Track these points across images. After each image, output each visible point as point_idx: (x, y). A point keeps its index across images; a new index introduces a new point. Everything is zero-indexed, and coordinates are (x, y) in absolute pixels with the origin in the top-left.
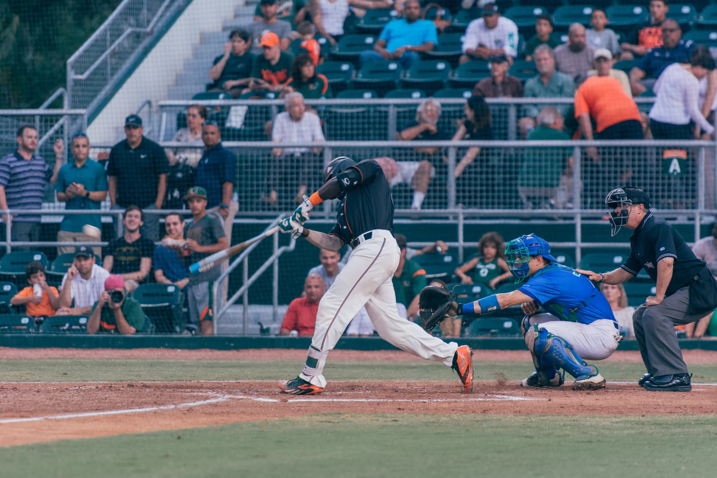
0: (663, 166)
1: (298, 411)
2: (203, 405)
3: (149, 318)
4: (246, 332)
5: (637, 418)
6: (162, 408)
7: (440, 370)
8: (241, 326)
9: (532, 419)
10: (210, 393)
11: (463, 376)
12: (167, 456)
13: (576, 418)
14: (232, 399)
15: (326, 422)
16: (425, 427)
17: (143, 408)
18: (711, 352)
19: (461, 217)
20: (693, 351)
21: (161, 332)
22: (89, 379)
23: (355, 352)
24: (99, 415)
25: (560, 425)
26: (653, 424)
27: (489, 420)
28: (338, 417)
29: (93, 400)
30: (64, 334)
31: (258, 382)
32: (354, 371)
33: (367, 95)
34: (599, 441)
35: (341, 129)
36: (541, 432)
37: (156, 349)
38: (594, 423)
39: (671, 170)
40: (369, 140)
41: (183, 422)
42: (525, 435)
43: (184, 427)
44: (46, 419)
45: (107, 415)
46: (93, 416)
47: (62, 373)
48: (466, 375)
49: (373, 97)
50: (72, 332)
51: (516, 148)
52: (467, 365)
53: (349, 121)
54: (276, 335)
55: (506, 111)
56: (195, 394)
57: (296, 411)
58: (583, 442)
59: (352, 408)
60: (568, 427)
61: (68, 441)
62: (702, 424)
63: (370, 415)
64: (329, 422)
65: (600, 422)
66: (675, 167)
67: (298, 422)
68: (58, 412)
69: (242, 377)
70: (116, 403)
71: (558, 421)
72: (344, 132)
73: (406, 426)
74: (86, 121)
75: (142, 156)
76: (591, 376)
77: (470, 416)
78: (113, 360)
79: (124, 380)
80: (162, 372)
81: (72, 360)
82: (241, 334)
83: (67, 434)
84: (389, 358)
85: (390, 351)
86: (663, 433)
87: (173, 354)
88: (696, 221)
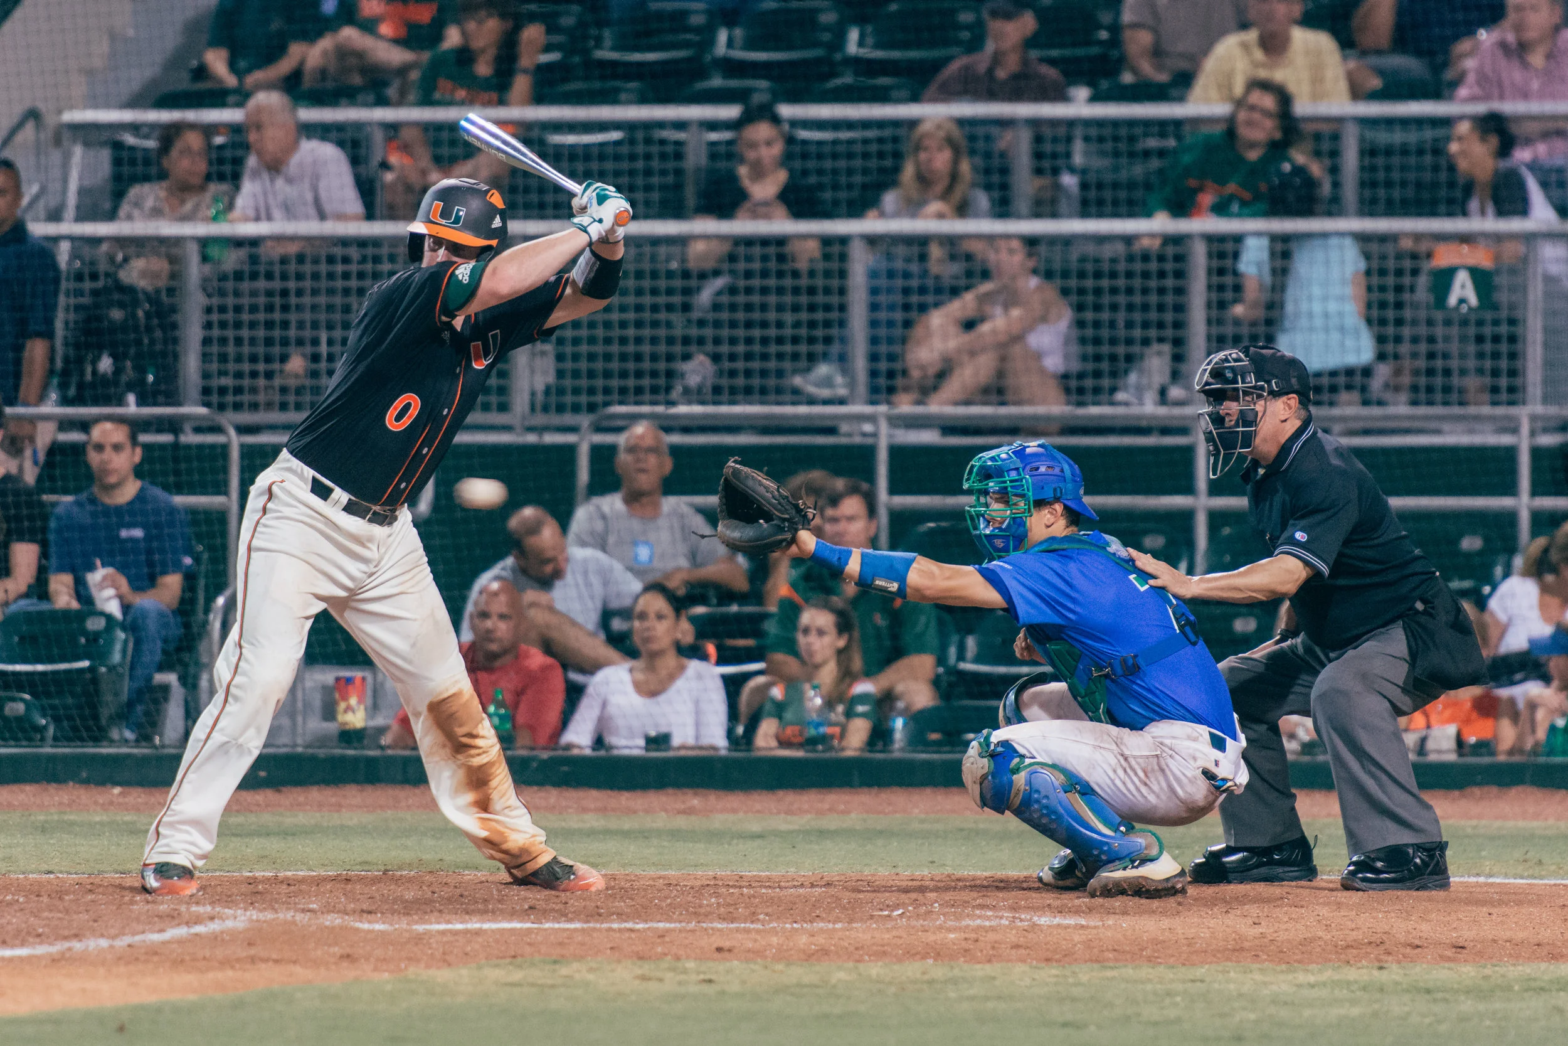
2: (187, 939)
3: (35, 702)
4: (299, 741)
5: (1367, 973)
6: (73, 945)
7: (829, 844)
9: (1080, 976)
10: (205, 906)
13: (1199, 973)
14: (266, 921)
15: (521, 985)
16: (788, 997)
19: (883, 427)
20: (1514, 791)
21: (69, 739)
23: (594, 793)
25: (1155, 993)
26: (1408, 991)
27: (964, 980)
28: (554, 971)
34: (1262, 1036)
36: (1106, 1013)
37: (54, 785)
38: (1247, 988)
41: (132, 984)
42: (1060, 1019)
43: (135, 1001)
56: (164, 907)
58: (1218, 1039)
60: (1178, 999)
62: (1542, 989)
64: (530, 985)
65: (1265, 985)
67: (443, 986)
71: (1150, 981)
73: (735, 995)
76: (1145, 861)
77: (912, 970)
80: (72, 850)
82: (285, 746)
84: (689, 812)
85: (690, 792)
86: (1435, 1015)
87: (101, 801)
88: (1519, 439)
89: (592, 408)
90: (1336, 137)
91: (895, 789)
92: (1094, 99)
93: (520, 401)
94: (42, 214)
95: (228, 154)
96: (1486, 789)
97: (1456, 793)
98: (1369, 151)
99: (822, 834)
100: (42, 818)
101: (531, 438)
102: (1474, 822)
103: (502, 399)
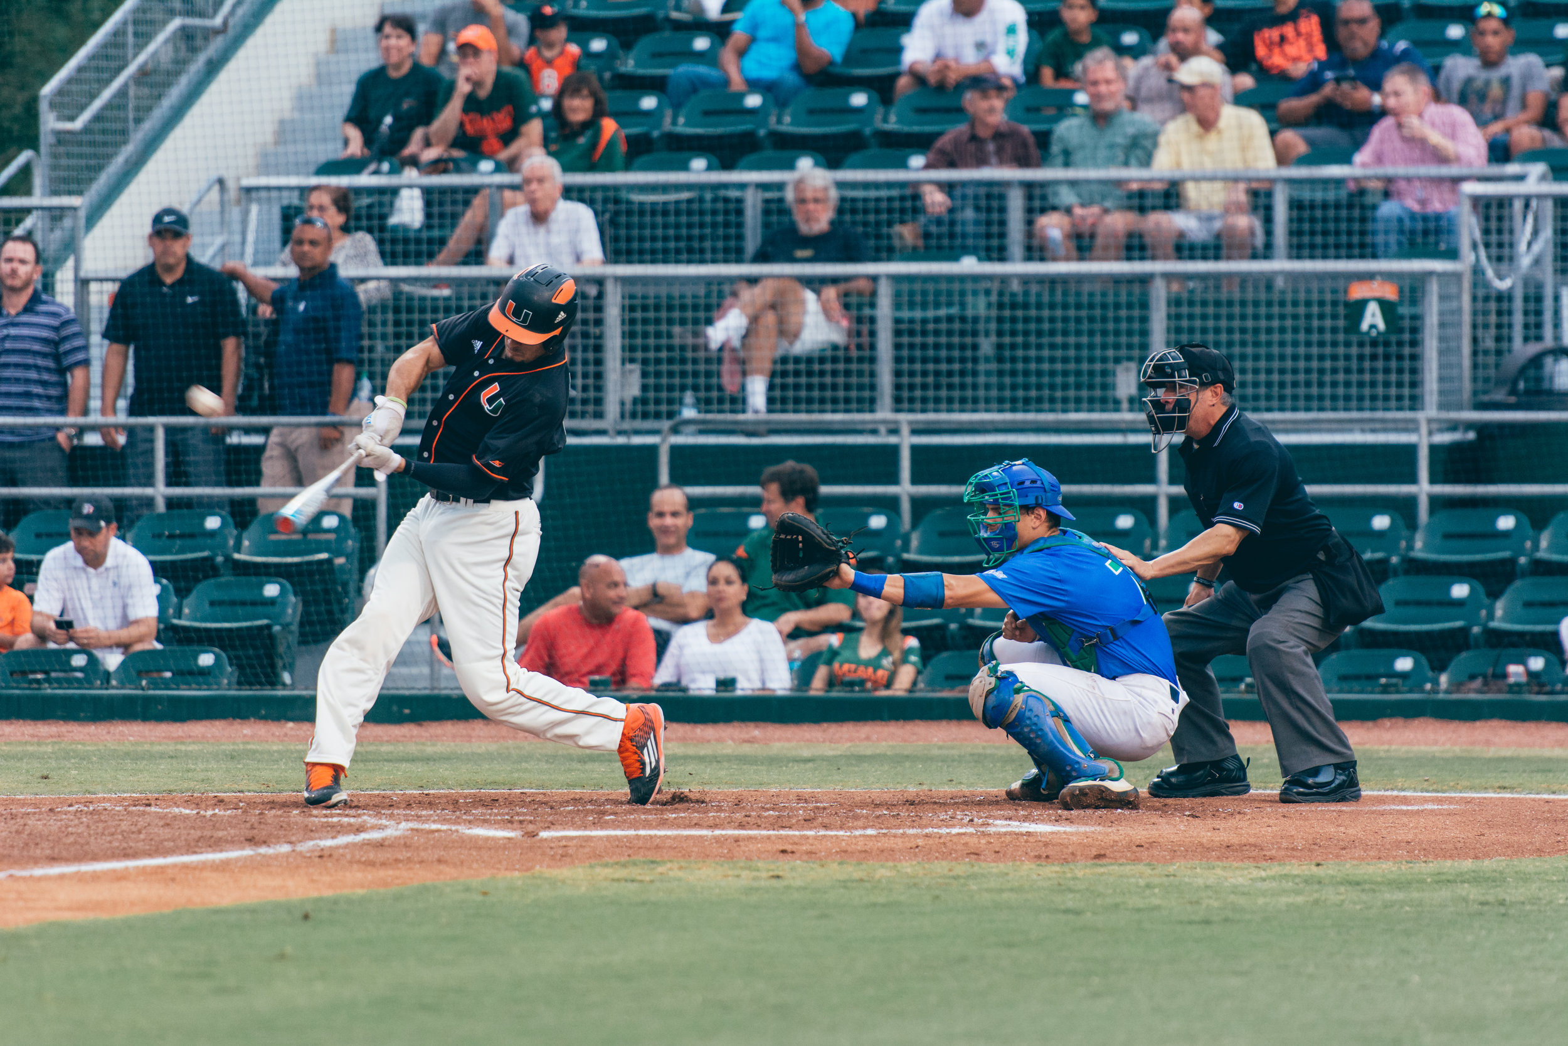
0: (1346, 317)
1: (562, 856)
2: (354, 845)
3: (224, 655)
4: (435, 685)
5: (1307, 869)
6: (263, 850)
7: (867, 767)
8: (426, 670)
9: (1076, 871)
10: (368, 819)
12: (282, 957)
13: (1172, 869)
14: (417, 830)
15: (626, 881)
16: (842, 890)
17: (221, 851)
18: (1454, 725)
19: (905, 430)
20: (1416, 722)
21: (250, 684)
22: (99, 787)
24: (127, 868)
25: (1138, 886)
26: (1341, 883)
27: (983, 875)
28: (652, 869)
29: (112, 834)
30: (39, 689)
31: (470, 794)
33: (699, 164)
34: (1226, 920)
36: (1099, 901)
37: (239, 721)
38: (1211, 881)
39: (1365, 326)
40: (702, 261)
41: (313, 881)
42: (1063, 907)
43: (314, 894)
44: (11, 876)
45: (144, 868)
46: (114, 871)
47: (39, 774)
49: (710, 168)
50: (56, 685)
51: (1026, 280)
53: (659, 219)
55: (1002, 197)
56: (335, 820)
57: (558, 857)
58: (1190, 923)
59: (681, 851)
60: (1157, 891)
61: (64, 926)
62: (1448, 881)
63: (722, 865)
64: (633, 881)
65: (1226, 879)
66: (1373, 318)
67: (563, 882)
68: (36, 861)
69: (434, 784)
70: (162, 841)
71: (1133, 876)
72: (647, 245)
73: (799, 889)
74: (82, 222)
75: (190, 300)
76: (1109, 778)
77: (941, 867)
78: (147, 747)
79: (175, 791)
80: (258, 773)
81: (57, 747)
82: (425, 688)
83: (58, 909)
84: (752, 741)
85: (752, 725)
86: (1365, 903)
87: (277, 734)
88: (1420, 436)
89: (670, 415)
90: (1269, 194)
91: (917, 722)
93: (612, 408)
95: (376, 211)
96: (1394, 720)
97: (1370, 724)
98: (1296, 205)
99: (861, 759)
100: (231, 747)
101: (621, 440)
102: (1386, 747)
103: (598, 408)
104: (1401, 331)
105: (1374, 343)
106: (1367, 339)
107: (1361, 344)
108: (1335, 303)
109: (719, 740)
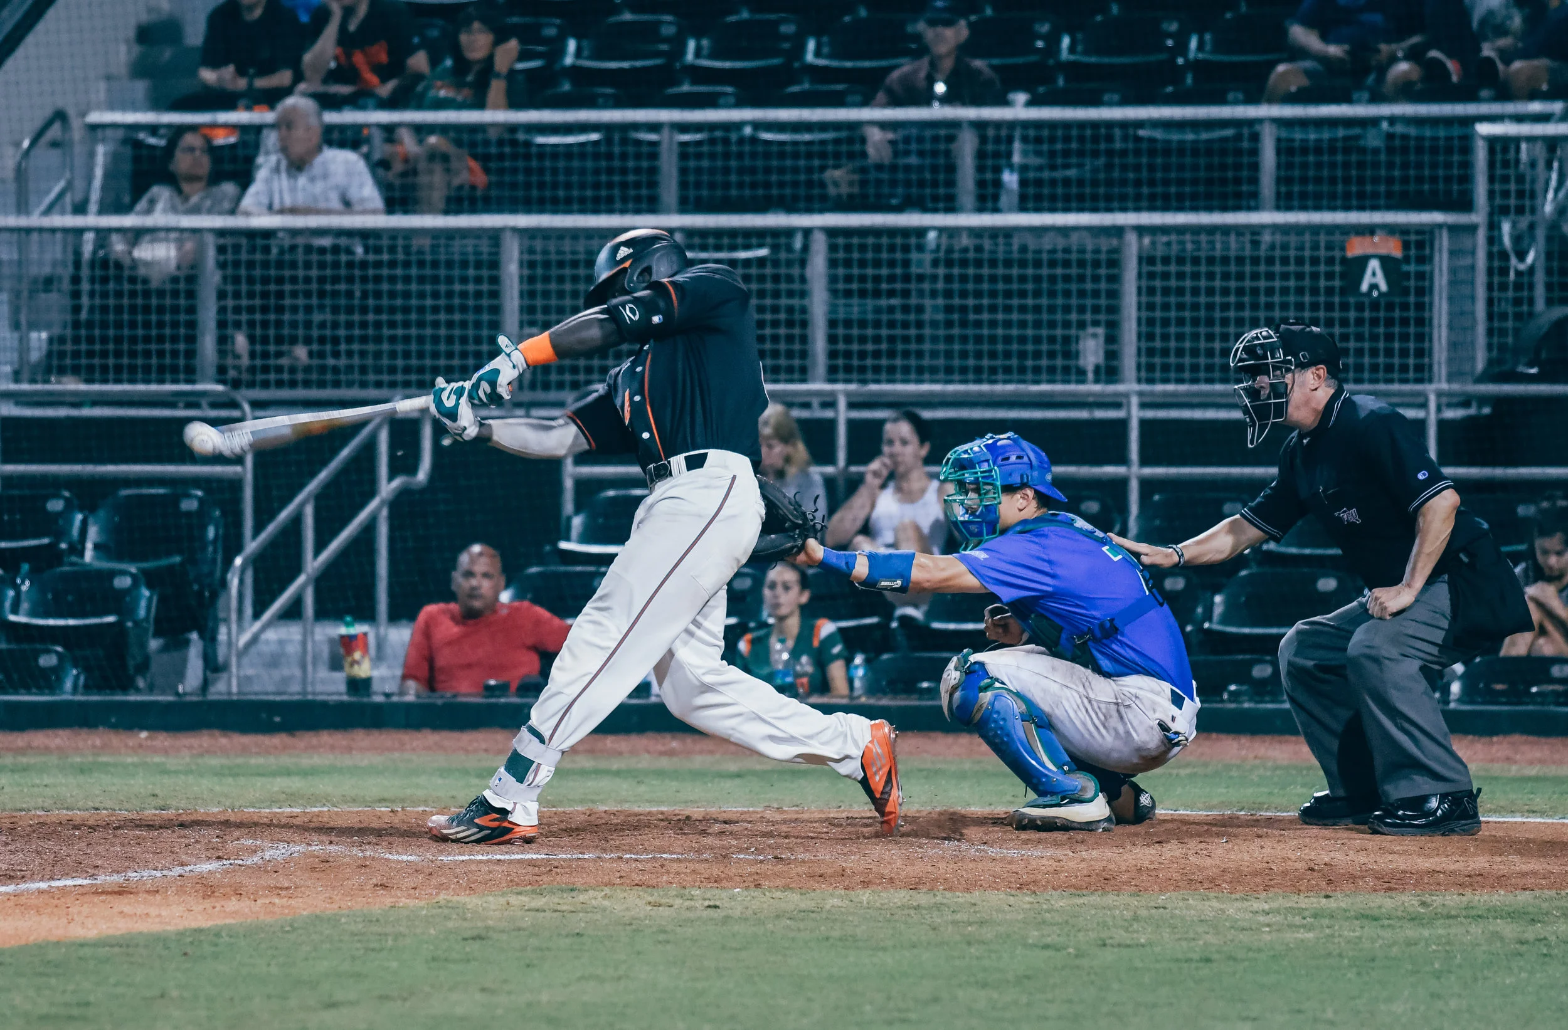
0: (1343, 276)
3: (68, 654)
4: (309, 689)
5: (1315, 901)
7: (803, 783)
8: (297, 672)
11: (878, 796)
13: (1161, 900)
15: (544, 910)
16: (787, 921)
19: (842, 403)
21: (99, 688)
25: (1123, 918)
26: (1356, 917)
28: (572, 898)
32: (589, 784)
34: (1229, 958)
35: (541, 185)
37: (86, 730)
38: (1207, 914)
39: (1364, 287)
41: (189, 910)
42: (1040, 942)
43: (193, 925)
48: (886, 793)
51: (976, 232)
52: (886, 769)
53: (561, 164)
54: (387, 695)
58: (1188, 960)
60: (1146, 924)
62: (1479, 916)
64: (552, 910)
65: (1223, 911)
66: (1374, 277)
67: (474, 911)
71: (1116, 907)
73: (742, 919)
80: (113, 789)
82: (299, 694)
84: (671, 753)
85: (668, 735)
86: (1385, 940)
87: (131, 744)
88: (1428, 413)
89: (575, 386)
90: (1254, 138)
92: (1030, 104)
94: (69, 207)
95: (240, 152)
98: (1285, 148)
100: (78, 759)
104: (1406, 292)
105: (1375, 305)
106: (1366, 300)
107: (1360, 307)
108: (1330, 261)
109: (633, 752)
